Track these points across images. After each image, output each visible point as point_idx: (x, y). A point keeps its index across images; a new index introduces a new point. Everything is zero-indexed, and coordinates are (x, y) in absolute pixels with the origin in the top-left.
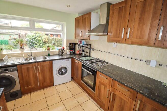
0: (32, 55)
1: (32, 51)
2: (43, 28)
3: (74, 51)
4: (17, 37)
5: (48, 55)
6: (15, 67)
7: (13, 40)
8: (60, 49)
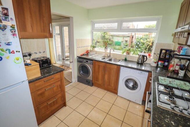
0: (110, 56)
1: (111, 52)
2: (130, 28)
3: (166, 64)
4: (128, 39)
5: (124, 59)
6: (92, 62)
7: (124, 42)
8: (140, 55)
